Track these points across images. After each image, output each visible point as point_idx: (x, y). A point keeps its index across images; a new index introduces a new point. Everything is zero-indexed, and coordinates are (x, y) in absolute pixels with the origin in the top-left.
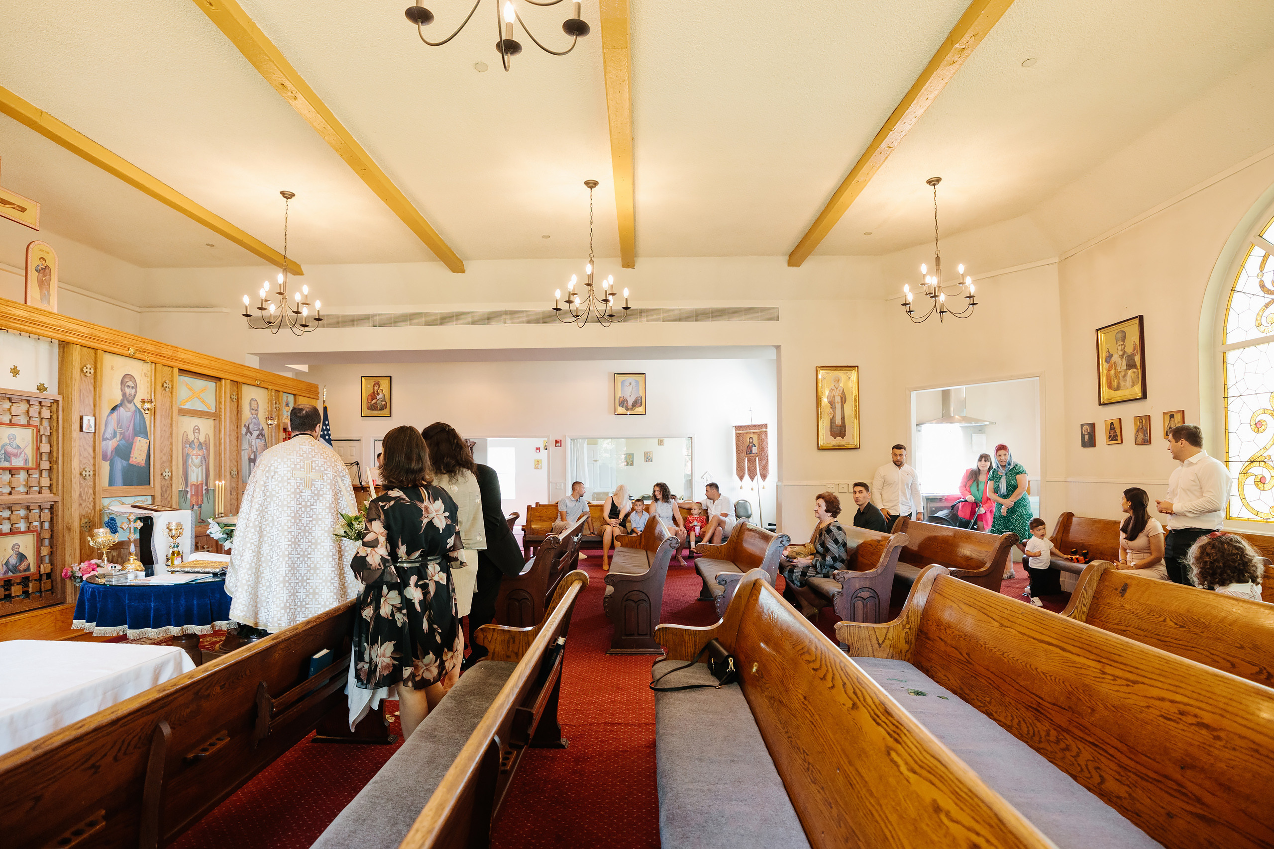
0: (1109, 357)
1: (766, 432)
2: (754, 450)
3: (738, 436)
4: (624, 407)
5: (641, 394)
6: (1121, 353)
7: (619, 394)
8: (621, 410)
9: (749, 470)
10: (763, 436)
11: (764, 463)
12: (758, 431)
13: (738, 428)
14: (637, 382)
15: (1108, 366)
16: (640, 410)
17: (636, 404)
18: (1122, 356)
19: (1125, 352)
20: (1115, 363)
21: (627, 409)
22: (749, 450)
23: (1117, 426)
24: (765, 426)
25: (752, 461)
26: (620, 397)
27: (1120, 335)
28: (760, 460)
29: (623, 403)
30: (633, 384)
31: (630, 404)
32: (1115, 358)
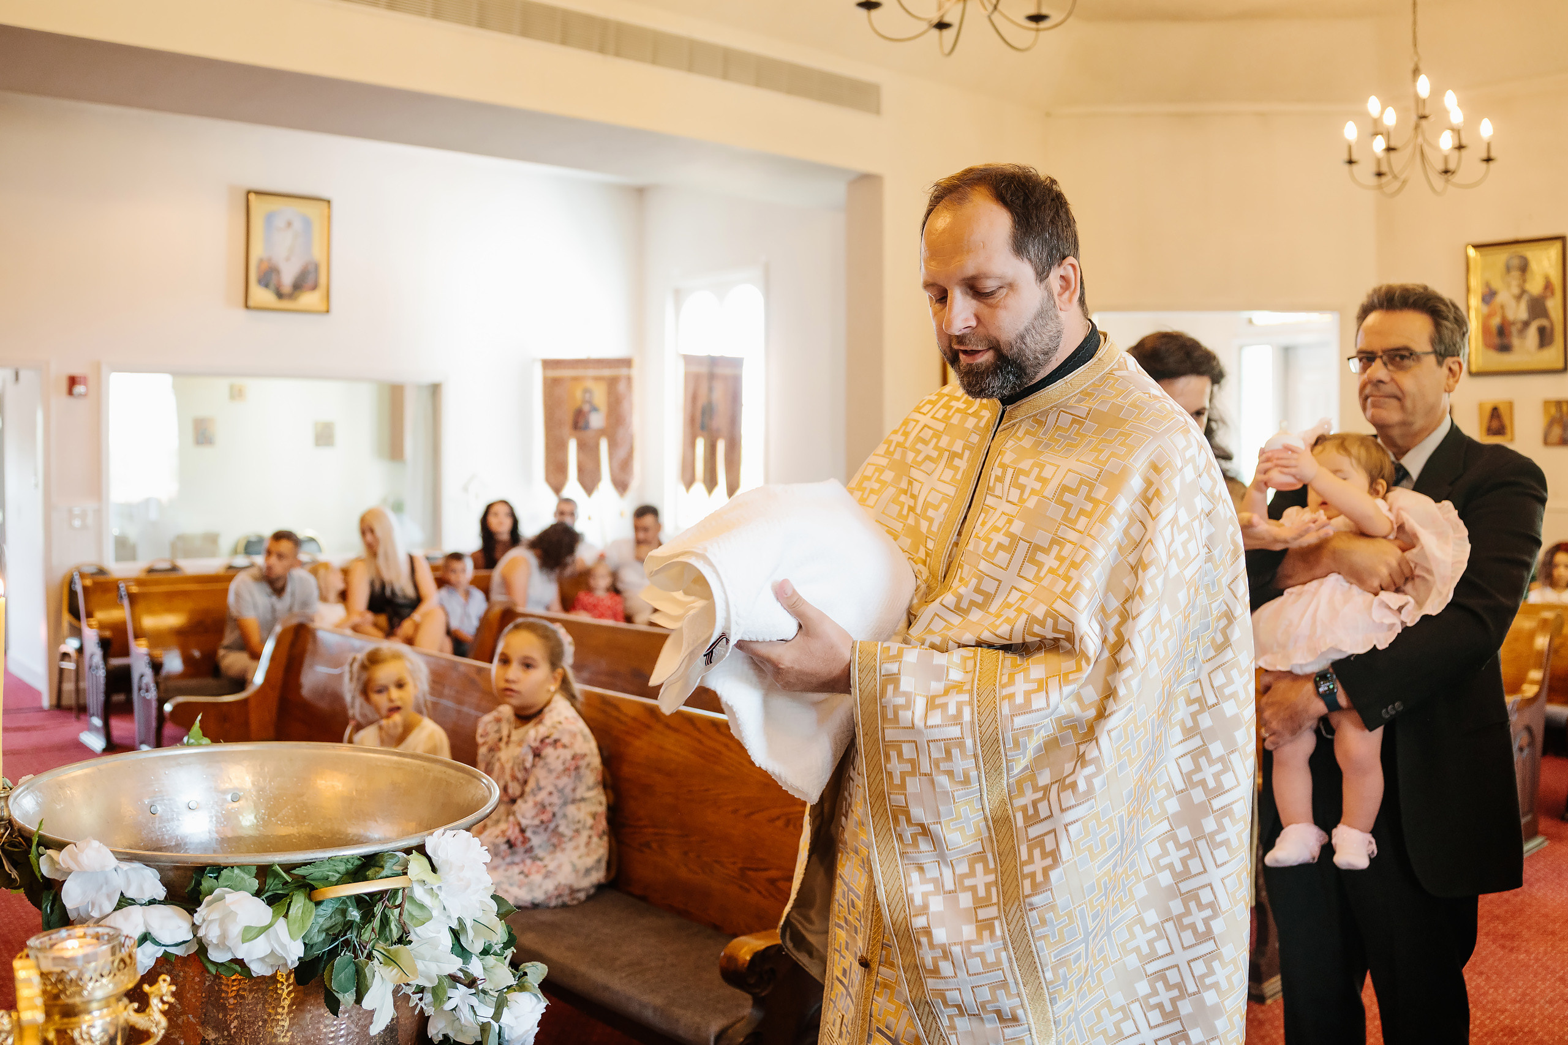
0: (1489, 296)
1: (629, 379)
2: (596, 421)
3: (552, 386)
4: (272, 285)
5: (318, 254)
6: (1516, 291)
7: (258, 251)
8: (261, 295)
9: (581, 470)
10: (622, 387)
11: (622, 453)
12: (607, 372)
13: (549, 364)
14: (307, 223)
15: (1485, 309)
16: (308, 299)
17: (299, 286)
18: (1519, 298)
19: (1523, 292)
20: (1502, 307)
21: (280, 295)
22: (579, 421)
23: (1503, 411)
24: (627, 363)
25: (588, 450)
26: (261, 261)
27: (1516, 262)
28: (613, 446)
29: (268, 277)
30: (298, 225)
31: (287, 278)
32: (1505, 297)
